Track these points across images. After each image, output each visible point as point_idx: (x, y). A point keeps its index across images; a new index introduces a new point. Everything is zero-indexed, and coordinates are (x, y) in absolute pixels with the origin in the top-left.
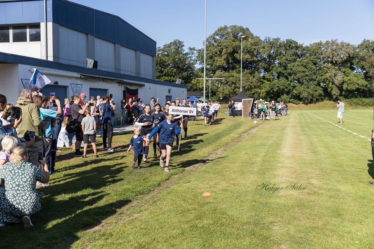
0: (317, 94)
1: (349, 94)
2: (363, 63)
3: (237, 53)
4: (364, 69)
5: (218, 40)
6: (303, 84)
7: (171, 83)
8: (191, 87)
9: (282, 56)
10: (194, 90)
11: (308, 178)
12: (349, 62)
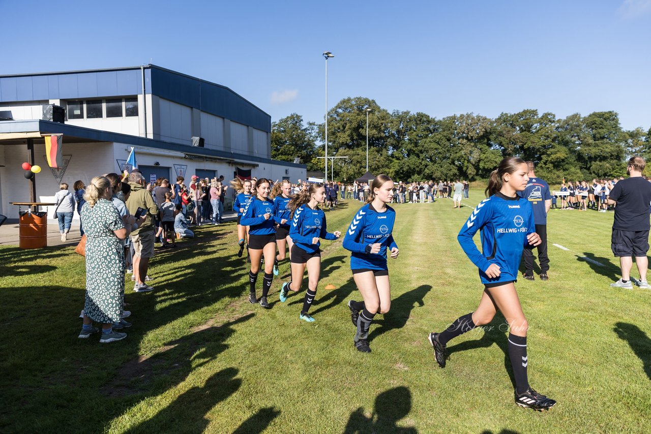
0: (451, 173)
1: (486, 173)
2: (501, 139)
3: (363, 128)
4: (502, 146)
5: (341, 114)
6: (435, 163)
7: (289, 163)
8: (312, 167)
9: (412, 131)
10: (315, 170)
11: (443, 267)
12: (486, 138)
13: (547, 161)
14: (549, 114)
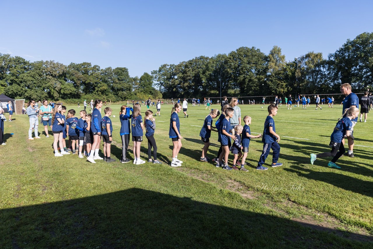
1: (65, 96)
2: (73, 77)
12: (63, 76)
13: (98, 90)
14: (97, 66)
